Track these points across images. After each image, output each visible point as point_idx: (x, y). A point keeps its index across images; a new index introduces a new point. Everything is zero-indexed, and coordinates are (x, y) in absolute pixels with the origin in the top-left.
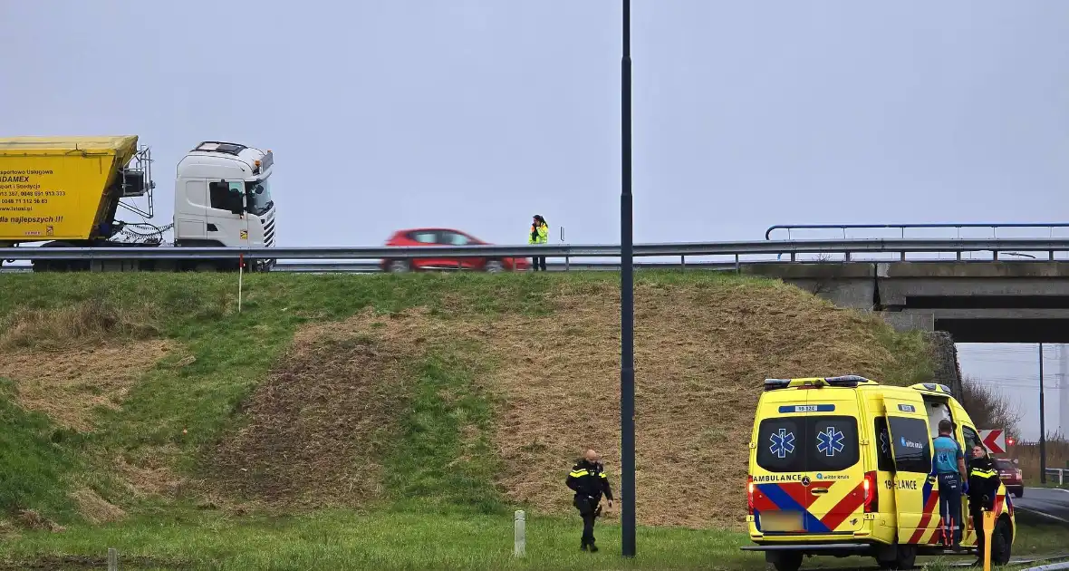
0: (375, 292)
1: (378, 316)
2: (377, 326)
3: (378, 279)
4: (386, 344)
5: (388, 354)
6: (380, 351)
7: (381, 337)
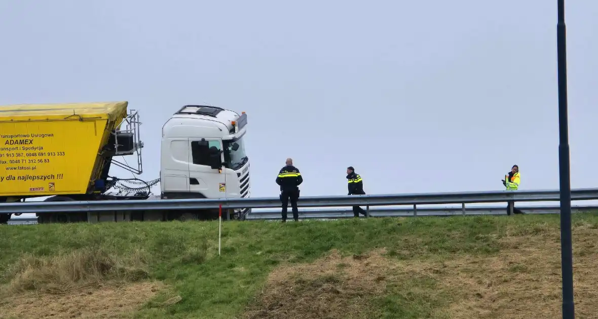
0: (339, 236)
1: (342, 257)
2: (342, 266)
3: (342, 224)
4: (349, 282)
5: (352, 292)
6: (345, 289)
7: (346, 276)
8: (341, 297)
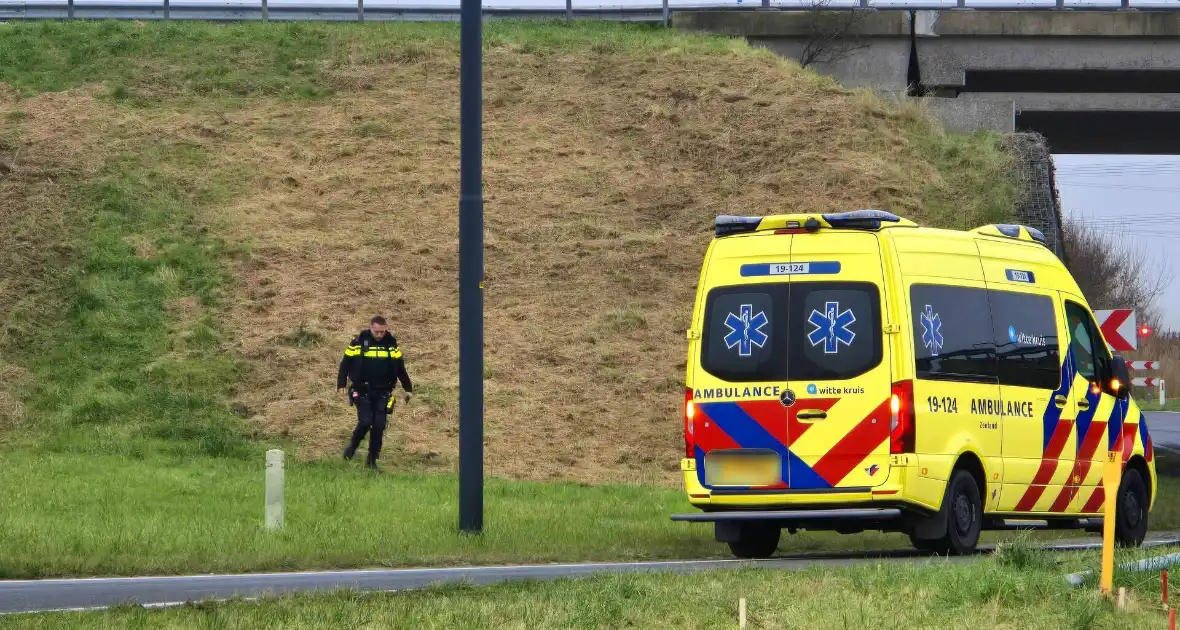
0: (12, 56)
1: (18, 99)
2: (17, 117)
3: (17, 32)
4: (30, 150)
5: (36, 169)
6: (22, 163)
7: (24, 138)
8: (13, 180)
